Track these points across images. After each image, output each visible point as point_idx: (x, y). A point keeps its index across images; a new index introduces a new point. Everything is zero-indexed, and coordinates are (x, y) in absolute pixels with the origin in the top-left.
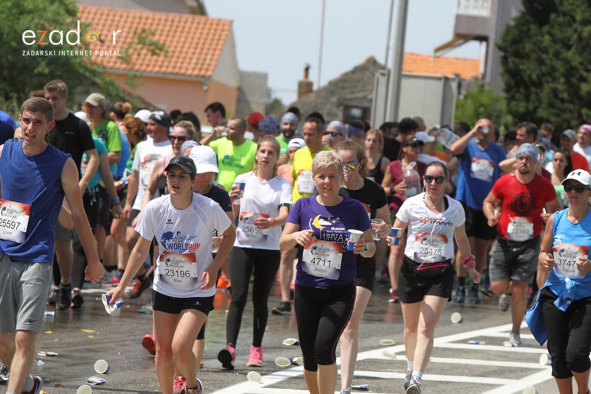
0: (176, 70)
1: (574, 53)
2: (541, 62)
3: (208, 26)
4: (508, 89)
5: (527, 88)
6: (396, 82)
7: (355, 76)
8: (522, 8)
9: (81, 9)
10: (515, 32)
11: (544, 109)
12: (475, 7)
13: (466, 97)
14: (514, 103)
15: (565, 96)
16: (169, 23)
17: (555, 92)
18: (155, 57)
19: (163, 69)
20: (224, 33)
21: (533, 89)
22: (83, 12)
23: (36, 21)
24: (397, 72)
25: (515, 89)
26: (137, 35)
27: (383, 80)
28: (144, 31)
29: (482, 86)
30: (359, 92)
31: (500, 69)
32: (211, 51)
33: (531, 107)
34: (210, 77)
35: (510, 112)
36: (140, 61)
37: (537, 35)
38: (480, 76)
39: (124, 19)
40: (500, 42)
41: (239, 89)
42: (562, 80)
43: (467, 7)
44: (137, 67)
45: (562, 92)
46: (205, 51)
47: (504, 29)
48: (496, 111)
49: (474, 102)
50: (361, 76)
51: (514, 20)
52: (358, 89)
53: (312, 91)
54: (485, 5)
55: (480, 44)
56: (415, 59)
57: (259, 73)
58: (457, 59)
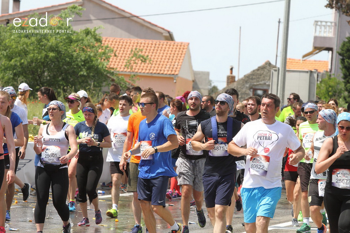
0: (158, 72)
3: (175, 47)
4: (345, 77)
6: (283, 74)
7: (259, 72)
9: (104, 39)
10: (348, 45)
12: (324, 32)
13: (321, 82)
14: (349, 85)
16: (154, 45)
18: (146, 65)
19: (151, 71)
20: (184, 50)
22: (105, 41)
23: (80, 46)
24: (283, 69)
27: (275, 74)
29: (330, 76)
30: (261, 81)
31: (340, 66)
32: (178, 61)
34: (177, 75)
35: (346, 90)
36: (138, 67)
38: (329, 70)
39: (128, 44)
40: (340, 51)
41: (193, 81)
43: (320, 32)
44: (136, 70)
46: (174, 61)
47: (341, 43)
48: (338, 89)
49: (326, 85)
50: (262, 72)
51: (347, 38)
52: (261, 79)
53: (234, 81)
54: (330, 31)
55: (328, 52)
56: (292, 62)
57: (205, 72)
58: (315, 61)
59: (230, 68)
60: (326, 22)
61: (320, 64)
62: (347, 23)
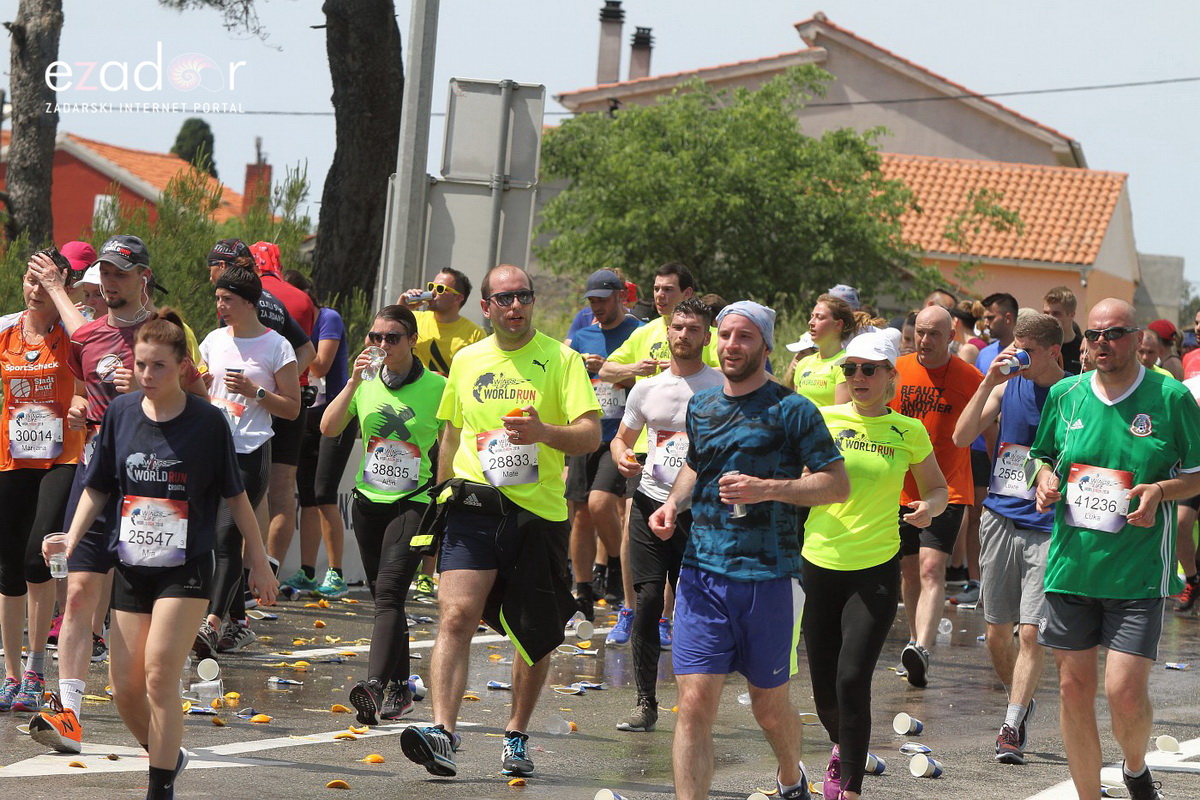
0: (1036, 255)
3: (1087, 184)
9: (885, 160)
16: (1025, 179)
18: (1003, 234)
19: (1016, 253)
20: (1112, 195)
22: (888, 165)
23: (815, 178)
26: (973, 201)
28: (984, 192)
32: (1093, 224)
34: (1090, 264)
36: (979, 241)
39: (953, 174)
41: (1136, 283)
44: (974, 250)
46: (1083, 224)
57: (1171, 258)
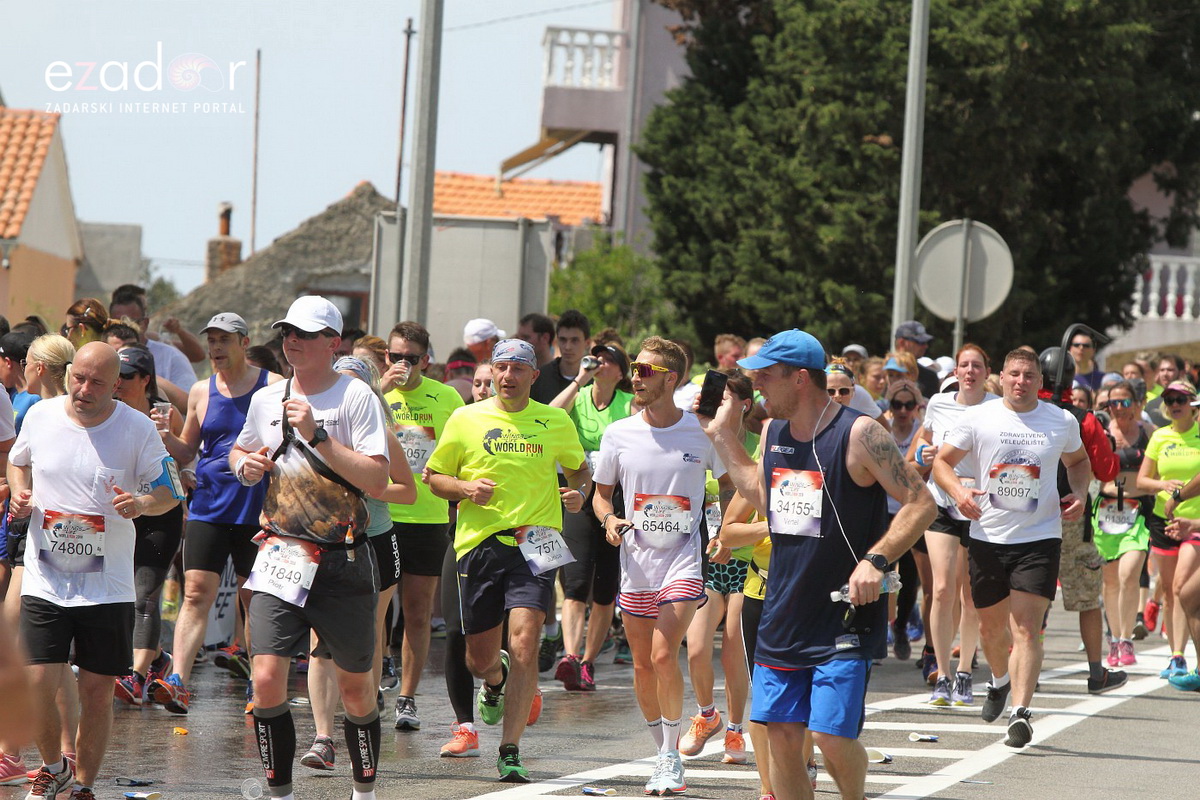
1: (801, 164)
2: (732, 185)
3: (6, 129)
4: (663, 244)
5: (704, 240)
6: (420, 235)
7: (331, 227)
8: (688, 72)
10: (674, 120)
11: (741, 284)
12: (585, 71)
13: (573, 264)
14: (677, 274)
15: (786, 254)
17: (764, 246)
20: (41, 143)
21: (716, 243)
24: (421, 213)
25: (680, 245)
27: (391, 232)
29: (609, 240)
30: (341, 261)
31: (646, 201)
32: (15, 183)
33: (713, 282)
34: (13, 237)
35: (669, 294)
37: (722, 126)
38: (602, 219)
40: (642, 143)
41: (78, 262)
42: (778, 220)
43: (569, 70)
45: (780, 248)
47: (649, 116)
48: (639, 292)
49: (593, 276)
50: (344, 226)
51: (669, 96)
52: (339, 254)
53: (238, 262)
54: (608, 66)
55: (601, 149)
56: (461, 187)
57: (124, 226)
58: (551, 183)
59: (221, 210)
60: (591, 33)
61: (572, 194)
62: (669, 36)
